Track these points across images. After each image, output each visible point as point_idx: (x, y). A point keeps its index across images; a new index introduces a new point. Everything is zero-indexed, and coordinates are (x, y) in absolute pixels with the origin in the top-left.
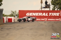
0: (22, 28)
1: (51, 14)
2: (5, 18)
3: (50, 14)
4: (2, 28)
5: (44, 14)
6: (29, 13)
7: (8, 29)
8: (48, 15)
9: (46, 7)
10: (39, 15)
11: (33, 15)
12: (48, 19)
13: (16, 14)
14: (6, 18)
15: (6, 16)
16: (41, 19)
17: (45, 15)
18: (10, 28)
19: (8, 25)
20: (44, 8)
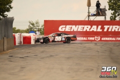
0: (51, 56)
1: (108, 28)
2: (17, 35)
3: (106, 27)
4: (12, 56)
5: (94, 28)
6: (65, 26)
7: (23, 58)
8: (101, 30)
9: (98, 14)
10: (85, 30)
12: (101, 37)
13: (38, 28)
14: (19, 36)
15: (18, 31)
16: (87, 37)
17: (95, 30)
18: (27, 57)
19: (23, 50)
20: (94, 15)
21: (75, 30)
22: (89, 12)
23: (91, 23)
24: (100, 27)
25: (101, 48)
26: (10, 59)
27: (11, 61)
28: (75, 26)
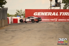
0: (29, 30)
1: (62, 14)
2: (10, 18)
3: (61, 13)
4: (7, 30)
5: (54, 14)
6: (37, 13)
7: (13, 31)
8: (58, 15)
9: (56, 6)
10: (48, 15)
11: (41, 15)
12: (58, 19)
15: (11, 16)
16: (50, 19)
18: (16, 30)
20: (54, 6)
21: (43, 15)
22: (51, 5)
23: (52, 11)
24: (57, 13)
25: (58, 25)
26: (6, 32)
27: (6, 33)
28: (43, 13)
